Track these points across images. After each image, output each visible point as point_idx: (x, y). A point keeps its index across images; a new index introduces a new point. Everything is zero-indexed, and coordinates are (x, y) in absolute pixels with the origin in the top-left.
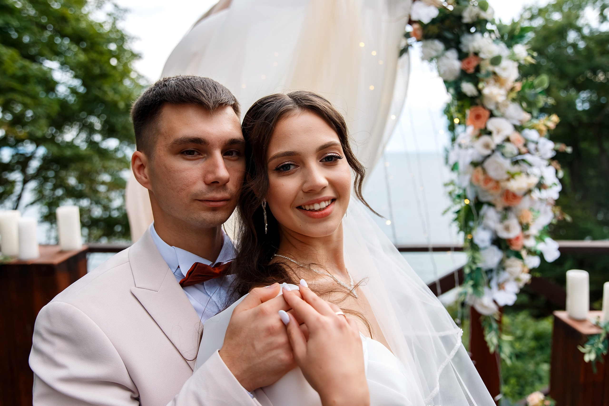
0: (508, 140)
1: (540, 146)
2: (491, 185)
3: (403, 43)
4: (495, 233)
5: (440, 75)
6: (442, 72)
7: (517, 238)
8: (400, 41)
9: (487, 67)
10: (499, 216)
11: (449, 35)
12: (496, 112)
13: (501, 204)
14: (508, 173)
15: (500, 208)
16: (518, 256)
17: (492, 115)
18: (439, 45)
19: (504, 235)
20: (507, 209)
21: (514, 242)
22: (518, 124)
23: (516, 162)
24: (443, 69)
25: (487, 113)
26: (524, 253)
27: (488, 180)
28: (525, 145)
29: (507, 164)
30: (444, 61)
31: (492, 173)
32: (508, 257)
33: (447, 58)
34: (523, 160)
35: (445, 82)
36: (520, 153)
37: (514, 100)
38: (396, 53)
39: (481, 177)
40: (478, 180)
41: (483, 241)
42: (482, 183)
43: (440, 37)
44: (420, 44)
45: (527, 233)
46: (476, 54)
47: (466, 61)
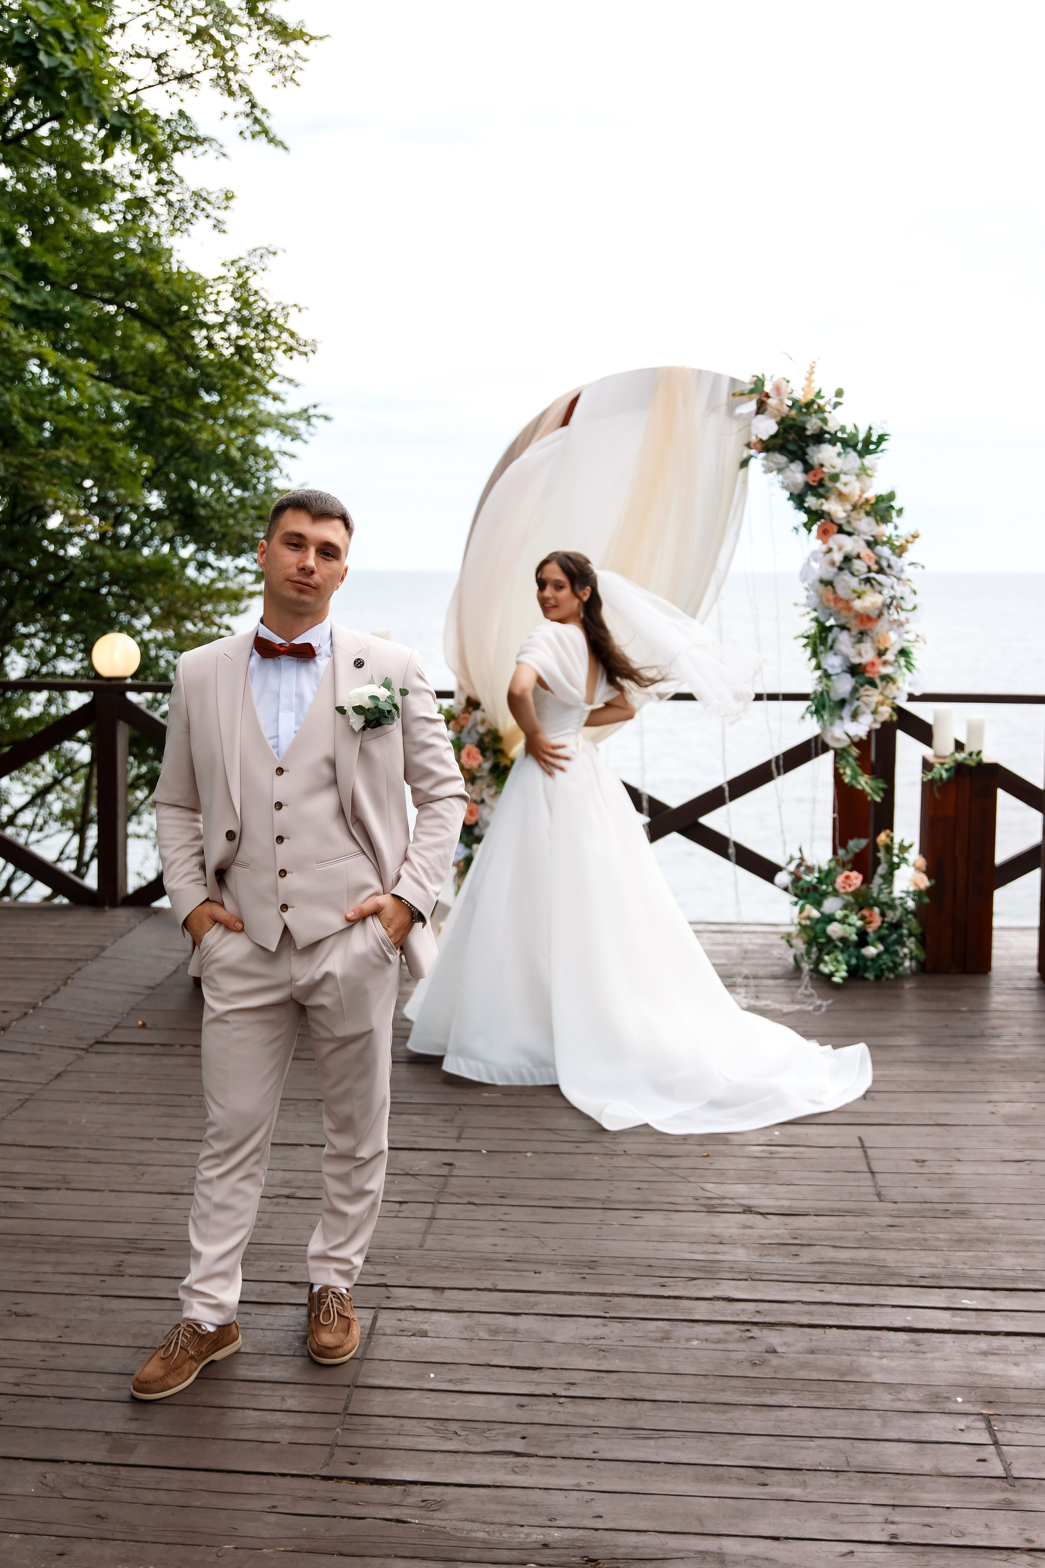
0: (858, 557)
1: (892, 563)
2: (840, 605)
3: (746, 453)
4: (846, 658)
5: (786, 488)
6: (785, 484)
7: (873, 664)
8: (742, 453)
9: (828, 483)
10: (853, 640)
11: (792, 447)
12: (847, 528)
13: (855, 627)
14: (854, 591)
15: (855, 632)
16: (873, 684)
17: (841, 530)
18: (781, 459)
19: (856, 660)
20: (862, 633)
21: (868, 669)
22: (871, 539)
23: (868, 580)
24: (787, 482)
25: (835, 528)
26: (878, 681)
27: (837, 599)
28: (877, 563)
29: (854, 582)
30: (788, 473)
31: (841, 592)
32: (862, 685)
33: (792, 471)
34: (874, 579)
35: (791, 494)
36: (870, 570)
37: (868, 514)
38: (737, 465)
39: (831, 597)
40: (828, 601)
41: (833, 666)
42: (832, 604)
43: (782, 449)
44: (763, 455)
45: (884, 658)
46: (822, 465)
47: (811, 473)
